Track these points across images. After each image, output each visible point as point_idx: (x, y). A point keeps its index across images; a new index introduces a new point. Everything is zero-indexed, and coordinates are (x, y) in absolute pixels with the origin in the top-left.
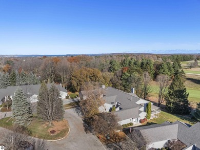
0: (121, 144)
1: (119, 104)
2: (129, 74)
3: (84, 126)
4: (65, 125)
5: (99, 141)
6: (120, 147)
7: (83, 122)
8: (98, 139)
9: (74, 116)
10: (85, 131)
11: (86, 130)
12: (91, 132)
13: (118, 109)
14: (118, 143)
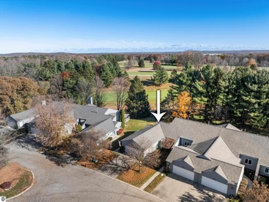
0: (114, 162)
1: (82, 121)
2: (75, 82)
3: (51, 160)
4: (19, 170)
5: (86, 169)
6: (116, 165)
7: (44, 156)
8: (84, 168)
9: (22, 153)
10: (58, 165)
11: (58, 163)
12: (68, 163)
13: (83, 127)
14: (110, 163)
